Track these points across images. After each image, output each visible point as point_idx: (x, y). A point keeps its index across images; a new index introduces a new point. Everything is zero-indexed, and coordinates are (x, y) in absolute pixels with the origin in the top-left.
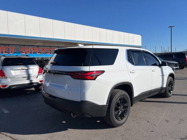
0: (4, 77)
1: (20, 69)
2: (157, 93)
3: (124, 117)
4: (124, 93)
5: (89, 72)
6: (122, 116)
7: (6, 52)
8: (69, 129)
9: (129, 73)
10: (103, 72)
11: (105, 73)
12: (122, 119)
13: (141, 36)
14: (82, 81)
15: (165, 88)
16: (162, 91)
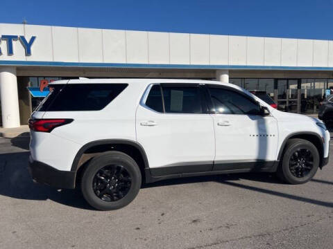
3: (120, 197)
9: (138, 125)
10: (69, 121)
11: (72, 123)
12: (113, 200)
15: (275, 162)
16: (265, 169)
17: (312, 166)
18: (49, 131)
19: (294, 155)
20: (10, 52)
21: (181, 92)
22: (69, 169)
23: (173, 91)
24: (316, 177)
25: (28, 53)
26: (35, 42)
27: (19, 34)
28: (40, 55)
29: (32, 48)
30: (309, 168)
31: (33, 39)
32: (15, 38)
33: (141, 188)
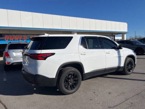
0: (8, 57)
1: (19, 51)
2: (114, 71)
3: (74, 88)
4: (74, 70)
5: (41, 54)
6: (73, 87)
7: (21, 40)
8: (34, 94)
9: (80, 54)
10: (53, 54)
11: (55, 55)
12: (72, 89)
13: (127, 24)
14: (36, 60)
15: (123, 67)
16: (120, 70)
18: (45, 59)
22: (54, 77)
23: (89, 40)
24: (134, 72)
30: (132, 68)
33: (82, 81)
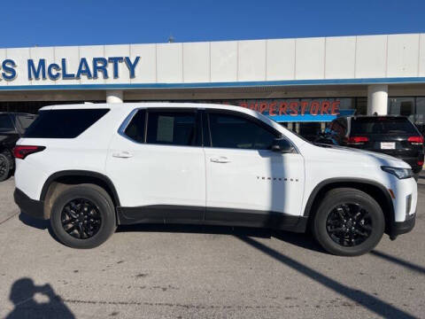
9: (110, 156)
10: (41, 149)
15: (300, 218)
17: (369, 232)
18: (23, 158)
19: (335, 211)
20: (116, 75)
21: (171, 119)
22: (37, 198)
23: (161, 118)
24: (378, 248)
25: (132, 75)
26: (139, 62)
27: (124, 55)
28: (144, 77)
29: (137, 70)
30: (366, 234)
31: (138, 59)
32: (120, 59)
